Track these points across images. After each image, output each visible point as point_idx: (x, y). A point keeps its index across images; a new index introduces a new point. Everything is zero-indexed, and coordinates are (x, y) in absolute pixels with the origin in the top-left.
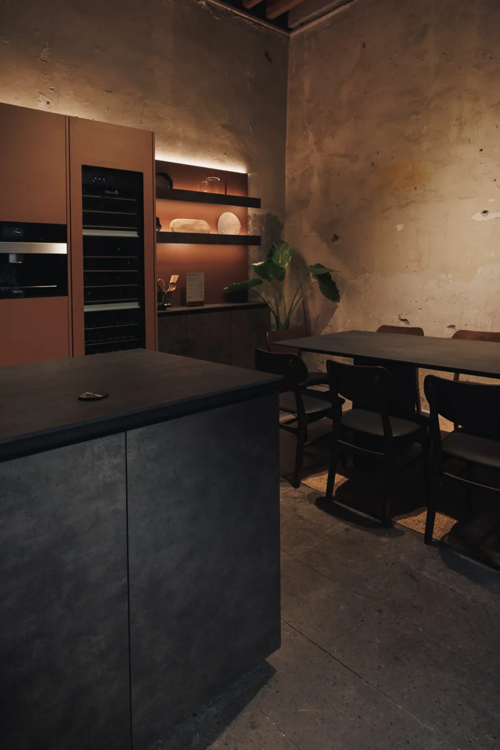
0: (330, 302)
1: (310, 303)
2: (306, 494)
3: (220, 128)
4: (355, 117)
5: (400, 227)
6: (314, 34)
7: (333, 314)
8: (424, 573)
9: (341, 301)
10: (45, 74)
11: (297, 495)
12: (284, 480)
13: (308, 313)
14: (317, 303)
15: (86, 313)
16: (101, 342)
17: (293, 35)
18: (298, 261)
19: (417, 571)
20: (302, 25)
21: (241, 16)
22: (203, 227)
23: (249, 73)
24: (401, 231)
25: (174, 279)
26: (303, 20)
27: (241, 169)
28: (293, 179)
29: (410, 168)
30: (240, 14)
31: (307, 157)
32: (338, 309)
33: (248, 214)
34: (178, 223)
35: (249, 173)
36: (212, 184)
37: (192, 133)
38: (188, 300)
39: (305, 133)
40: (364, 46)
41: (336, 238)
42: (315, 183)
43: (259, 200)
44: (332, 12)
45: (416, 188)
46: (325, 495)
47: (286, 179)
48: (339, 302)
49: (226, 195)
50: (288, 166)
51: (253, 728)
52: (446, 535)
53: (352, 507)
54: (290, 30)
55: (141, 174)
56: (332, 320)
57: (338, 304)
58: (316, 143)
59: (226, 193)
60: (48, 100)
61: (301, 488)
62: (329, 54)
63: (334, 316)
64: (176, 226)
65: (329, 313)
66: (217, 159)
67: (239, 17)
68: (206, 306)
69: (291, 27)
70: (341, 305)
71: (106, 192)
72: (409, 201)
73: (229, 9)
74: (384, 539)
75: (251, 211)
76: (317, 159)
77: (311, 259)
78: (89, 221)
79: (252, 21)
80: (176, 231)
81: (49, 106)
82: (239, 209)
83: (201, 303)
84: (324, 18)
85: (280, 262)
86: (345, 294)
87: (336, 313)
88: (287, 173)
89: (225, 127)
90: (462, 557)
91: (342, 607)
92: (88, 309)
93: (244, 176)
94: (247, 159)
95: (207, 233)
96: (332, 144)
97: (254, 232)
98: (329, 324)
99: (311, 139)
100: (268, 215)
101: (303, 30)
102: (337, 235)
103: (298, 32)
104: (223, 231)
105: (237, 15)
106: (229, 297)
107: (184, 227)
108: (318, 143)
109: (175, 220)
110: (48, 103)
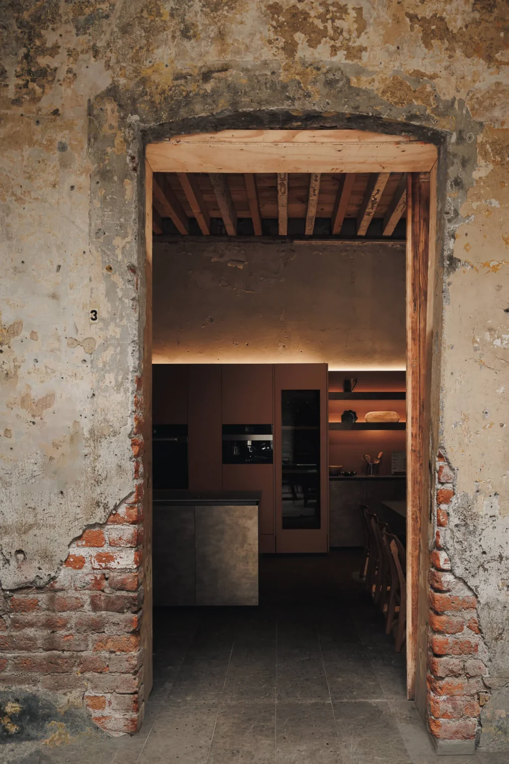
10: (282, 329)
25: (380, 455)
34: (371, 414)
38: (393, 470)
55: (318, 390)
64: (370, 417)
80: (369, 421)
81: (284, 348)
95: (396, 421)
107: (376, 417)
109: (369, 413)
110: (284, 346)
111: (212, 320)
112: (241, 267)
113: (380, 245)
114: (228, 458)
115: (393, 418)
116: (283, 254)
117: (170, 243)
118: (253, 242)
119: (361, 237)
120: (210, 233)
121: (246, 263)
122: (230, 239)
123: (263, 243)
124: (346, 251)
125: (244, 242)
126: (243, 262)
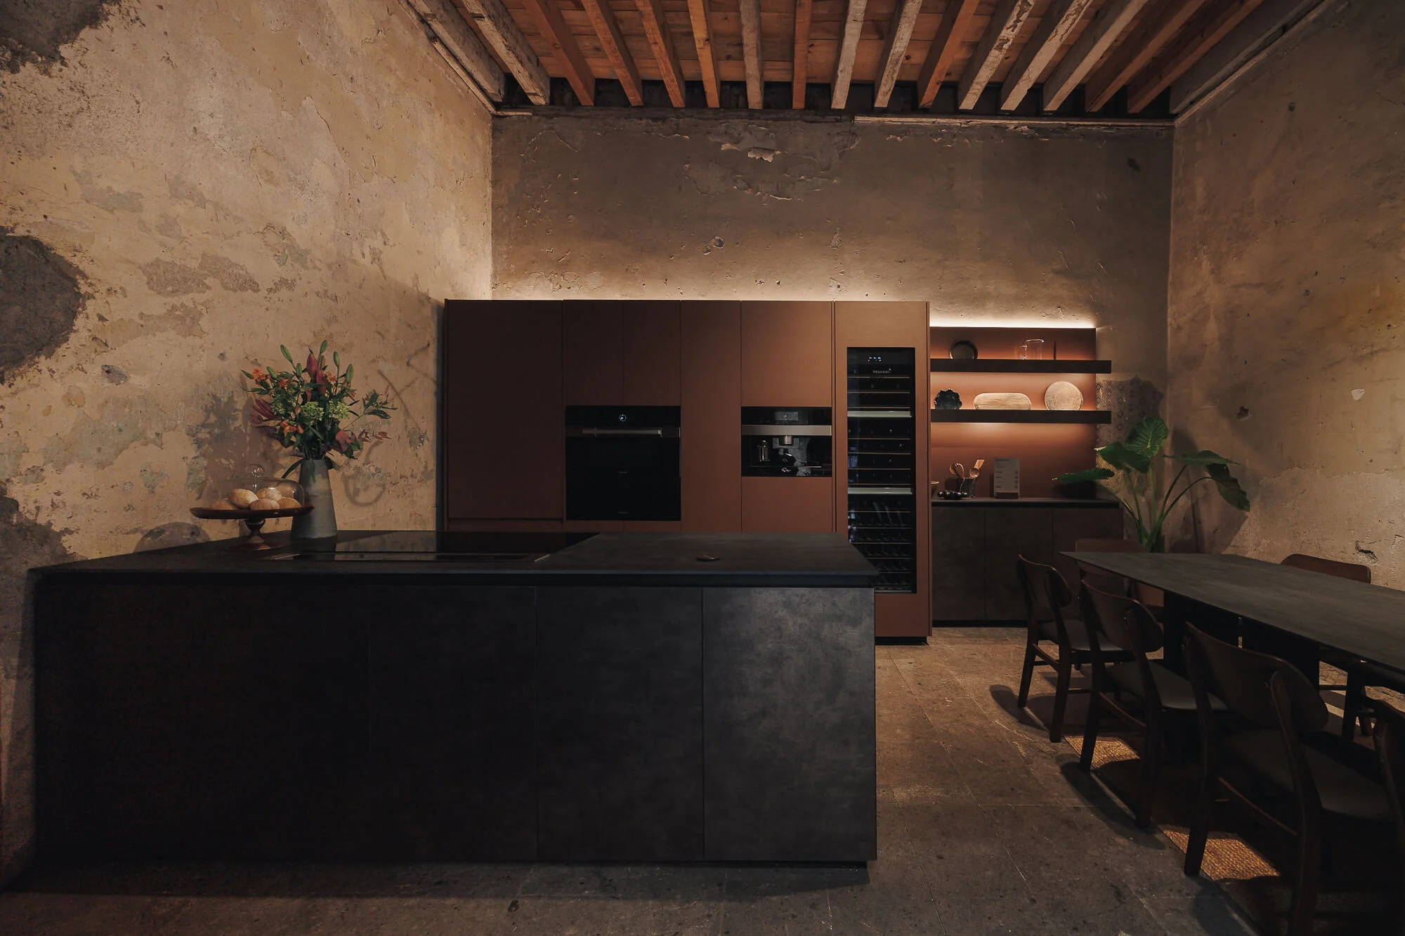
0: (1234, 509)
1: (1203, 508)
2: (1060, 753)
3: (1051, 275)
4: (1276, 223)
5: (1357, 394)
6: (1211, 111)
7: (1239, 529)
8: (1143, 900)
9: (1251, 509)
10: (836, 259)
11: (1047, 749)
12: (1045, 728)
13: (1200, 522)
14: (1213, 511)
15: (850, 495)
16: (879, 526)
17: (1178, 122)
18: (1183, 443)
19: (1134, 893)
20: (1192, 103)
21: (1084, 125)
22: (1022, 401)
23: (1098, 195)
24: (1359, 400)
25: (978, 464)
26: (1192, 96)
27: (1085, 323)
28: (1179, 328)
29: (1377, 293)
30: (1081, 123)
31: (1199, 294)
32: (1247, 522)
33: (1097, 382)
34: (984, 398)
35: (1098, 327)
36: (1033, 348)
37: (1008, 289)
38: (997, 490)
39: (1196, 258)
40: (1291, 109)
41: (1244, 411)
42: (1212, 330)
43: (1109, 362)
44: (1237, 73)
45: (1389, 326)
46: (1079, 761)
47: (1169, 328)
48: (1248, 510)
49: (1055, 361)
50: (1171, 310)
51: (811, 907)
52: (1229, 880)
53: (1110, 789)
54: (1174, 117)
55: (913, 350)
56: (1237, 537)
57: (1247, 514)
58: (1212, 272)
59: (1055, 358)
60: (839, 284)
61: (1059, 745)
62: (1234, 135)
63: (1241, 532)
64: (982, 402)
65: (1233, 525)
66: (1046, 315)
67: (1081, 128)
68: (1020, 500)
69: (1174, 112)
70: (1252, 515)
71: (874, 371)
72: (1375, 349)
73: (1064, 123)
74: (1121, 840)
75: (1101, 378)
76: (1215, 295)
77: (1204, 442)
78: (855, 402)
79: (1104, 125)
80: (981, 408)
81: (839, 289)
82: (1081, 377)
83: (1015, 496)
84: (1225, 85)
85: (1149, 447)
86: (1258, 499)
87: (1243, 527)
88: (1169, 320)
89: (1057, 272)
90: (1236, 916)
91: (989, 873)
92: (852, 491)
93: (1091, 332)
94: (1095, 308)
95: (1027, 409)
96: (1238, 270)
97: (1109, 405)
98: (1233, 543)
99: (1206, 266)
100: (1132, 382)
101: (1195, 110)
102: (1246, 408)
103: (1186, 116)
104: (1053, 405)
105: (1078, 125)
106: (1065, 490)
107: (992, 403)
108: (1216, 271)
109: (981, 395)
110: (839, 287)
111: (721, 244)
112: (769, 159)
113: (996, 126)
114: (751, 466)
115: (1020, 403)
116: (836, 139)
117: (655, 120)
118: (790, 120)
119: (966, 113)
120: (721, 102)
121: (778, 152)
122: (752, 114)
123: (806, 121)
124: (941, 135)
125: (776, 120)
126: (771, 151)
